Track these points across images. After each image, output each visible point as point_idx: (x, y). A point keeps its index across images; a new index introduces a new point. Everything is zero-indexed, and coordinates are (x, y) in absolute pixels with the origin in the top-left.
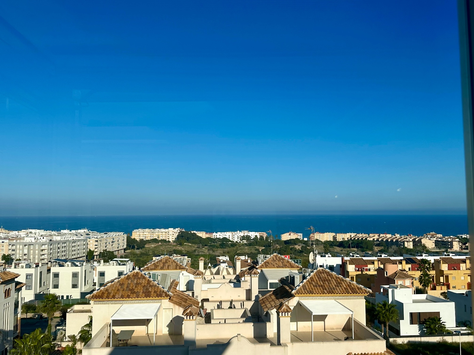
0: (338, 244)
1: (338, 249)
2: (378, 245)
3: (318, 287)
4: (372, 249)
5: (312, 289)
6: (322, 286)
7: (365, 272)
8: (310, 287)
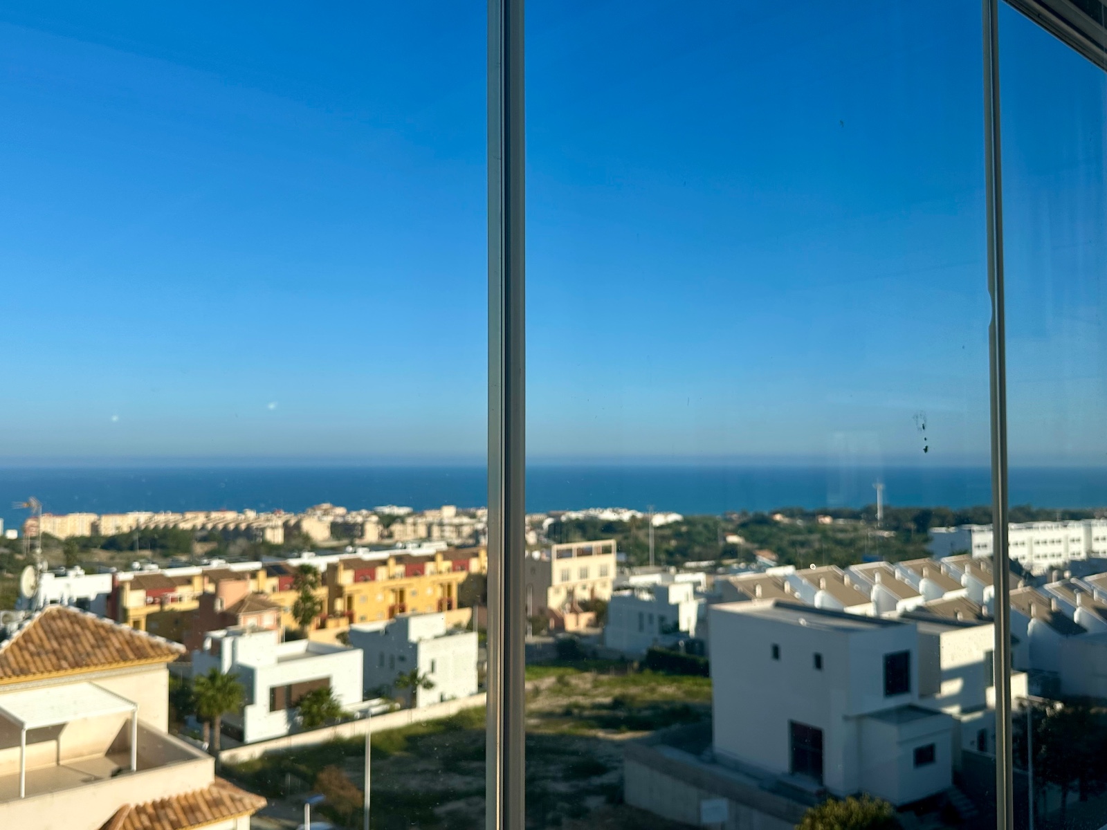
0: (103, 542)
1: (101, 555)
2: (204, 539)
3: (44, 657)
4: (187, 550)
5: (26, 662)
6: (54, 652)
7: (169, 606)
8: (20, 659)
